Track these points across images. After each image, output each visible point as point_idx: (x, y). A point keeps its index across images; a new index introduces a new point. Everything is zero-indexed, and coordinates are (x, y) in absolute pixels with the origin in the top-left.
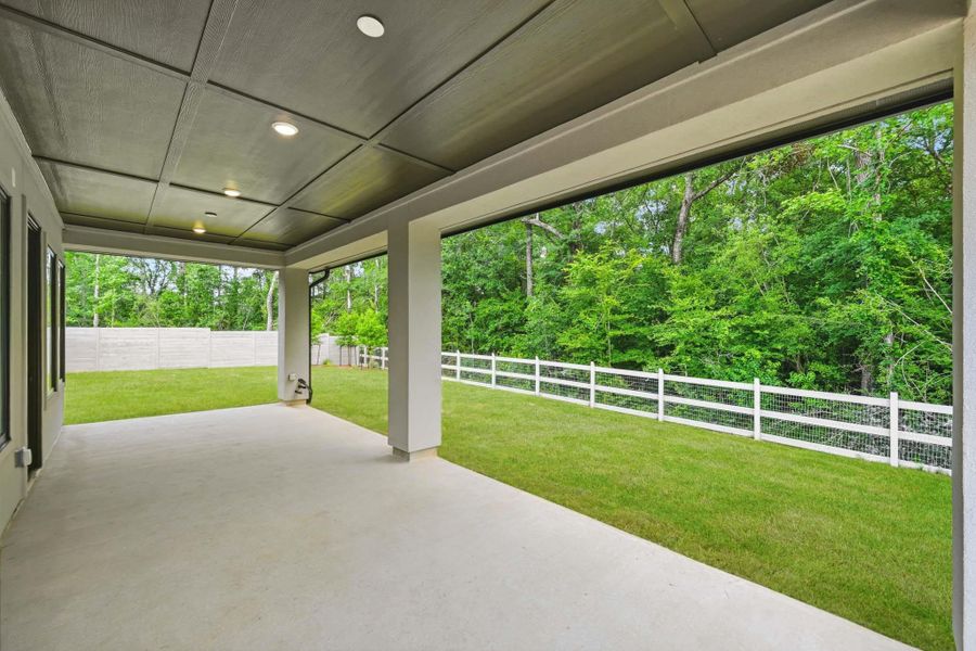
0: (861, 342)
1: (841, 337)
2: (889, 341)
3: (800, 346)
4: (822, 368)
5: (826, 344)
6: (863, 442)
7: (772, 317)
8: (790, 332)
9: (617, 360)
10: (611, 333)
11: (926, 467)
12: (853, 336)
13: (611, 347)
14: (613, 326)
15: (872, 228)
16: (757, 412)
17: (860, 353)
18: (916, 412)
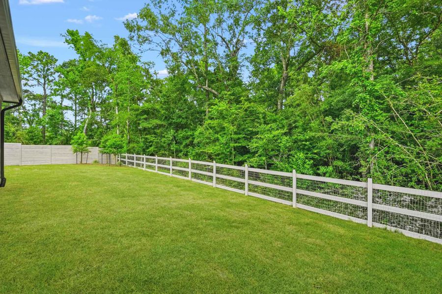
0: (359, 148)
1: (349, 146)
2: (372, 147)
3: (328, 151)
4: (339, 163)
5: (341, 149)
6: (354, 211)
7: (313, 134)
8: (323, 143)
9: (237, 160)
10: (232, 145)
11: (389, 228)
12: (355, 145)
13: (234, 153)
14: (236, 141)
15: (362, 76)
16: (294, 190)
17: (358, 155)
18: (385, 191)
